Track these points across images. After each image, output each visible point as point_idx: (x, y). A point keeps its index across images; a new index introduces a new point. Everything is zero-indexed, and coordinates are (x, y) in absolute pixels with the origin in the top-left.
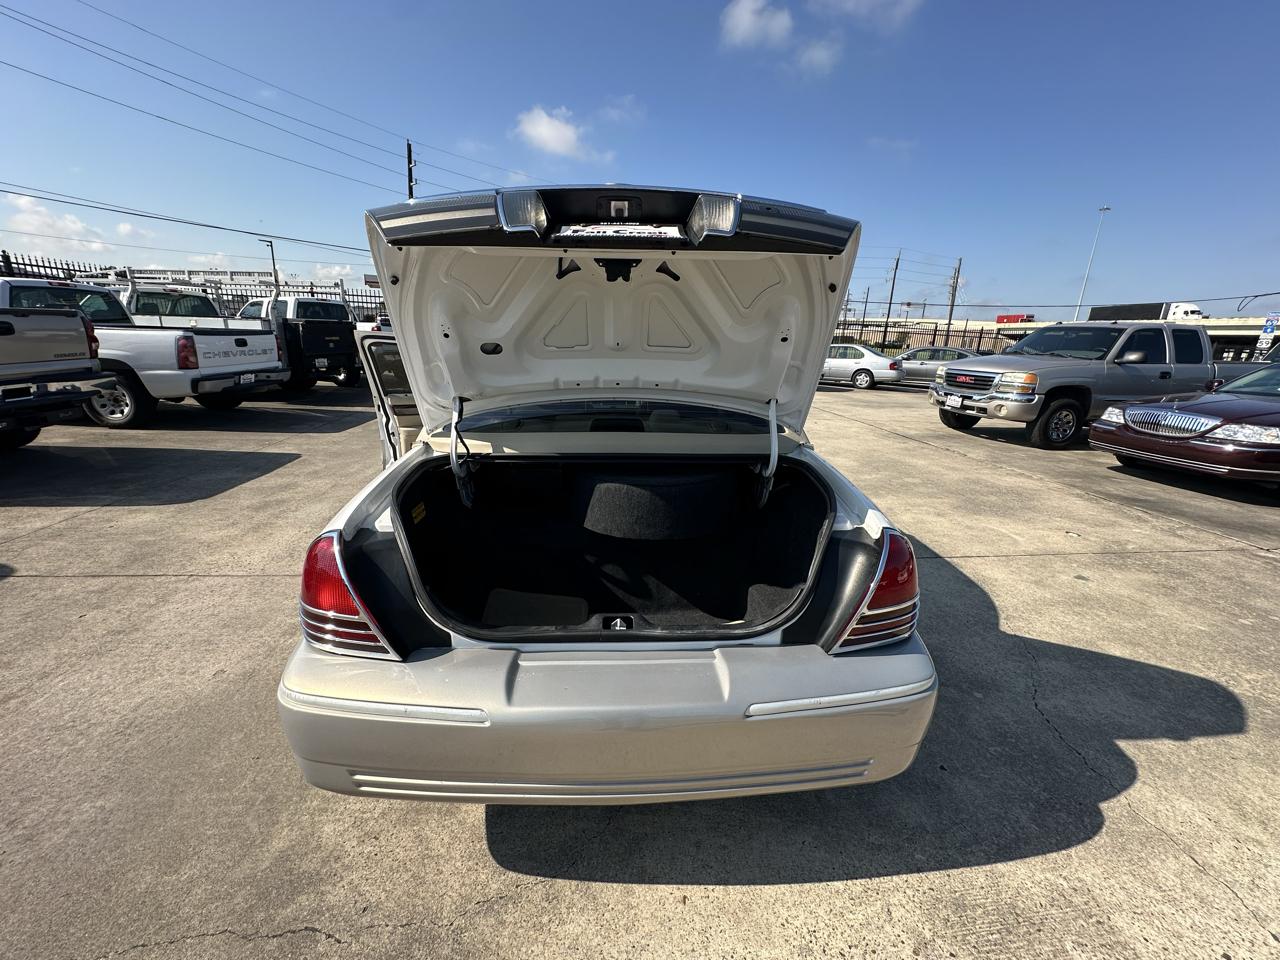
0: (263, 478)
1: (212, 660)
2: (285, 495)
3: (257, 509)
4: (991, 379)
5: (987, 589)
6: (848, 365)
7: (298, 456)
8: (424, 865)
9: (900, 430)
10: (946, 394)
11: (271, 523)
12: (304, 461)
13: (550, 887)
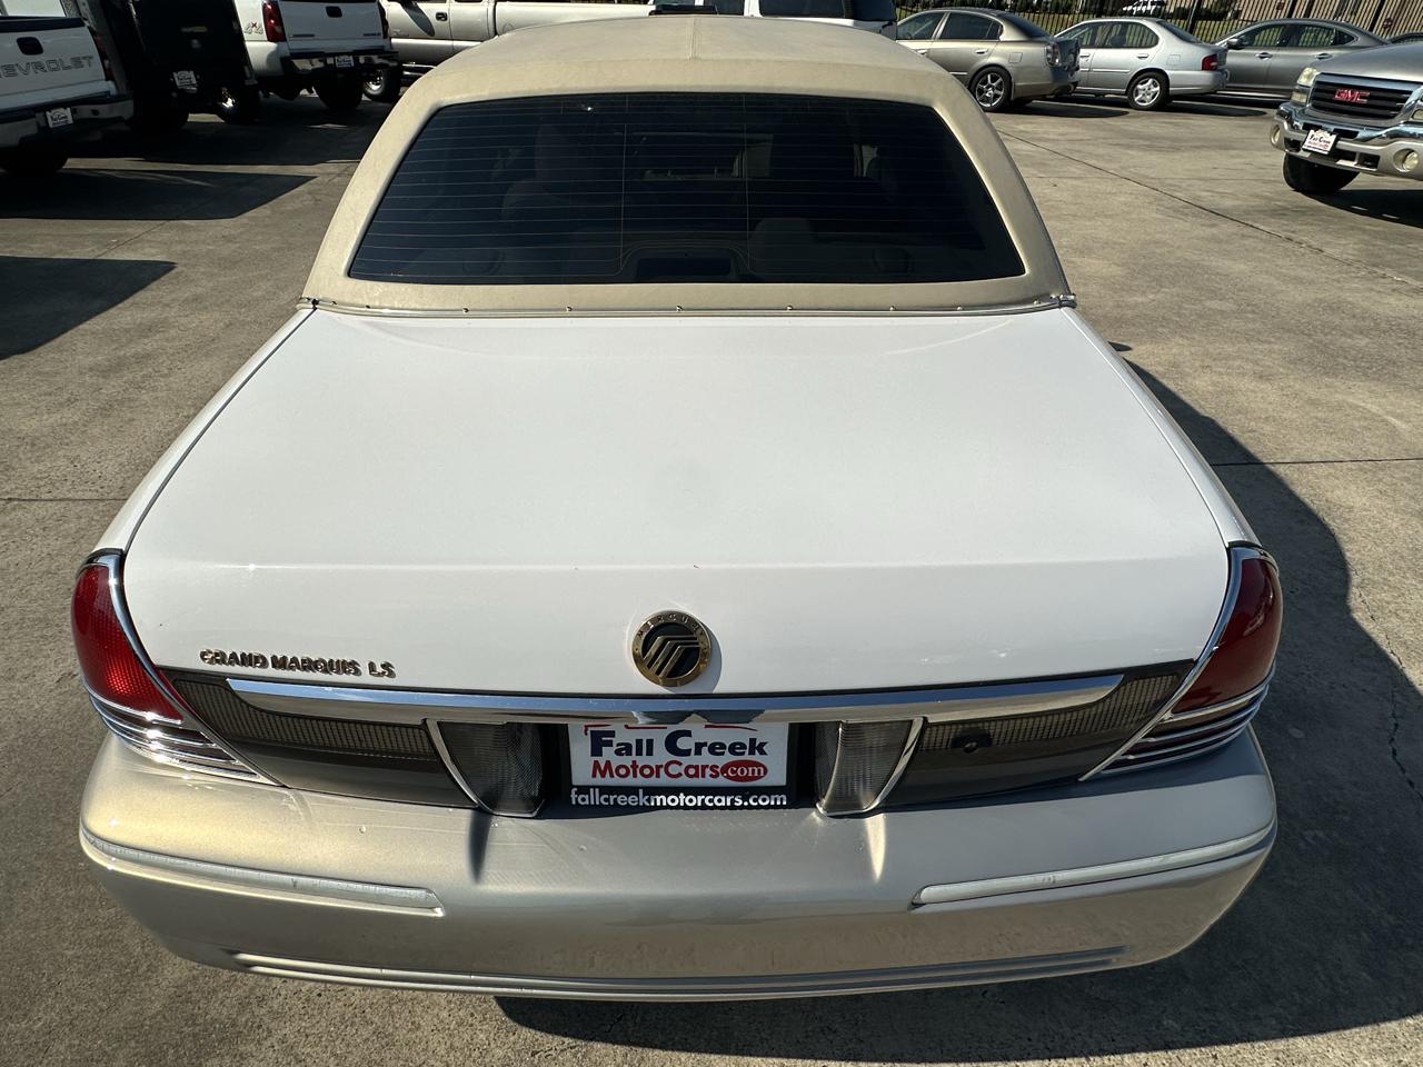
0: (113, 311)
1: (54, 656)
2: (149, 344)
3: (107, 371)
4: (1401, 96)
5: (1333, 525)
6: (1125, 59)
7: (167, 267)
8: (393, 1016)
9: (1206, 198)
10: (1307, 127)
11: (130, 400)
12: (179, 274)
13: (584, 1056)
